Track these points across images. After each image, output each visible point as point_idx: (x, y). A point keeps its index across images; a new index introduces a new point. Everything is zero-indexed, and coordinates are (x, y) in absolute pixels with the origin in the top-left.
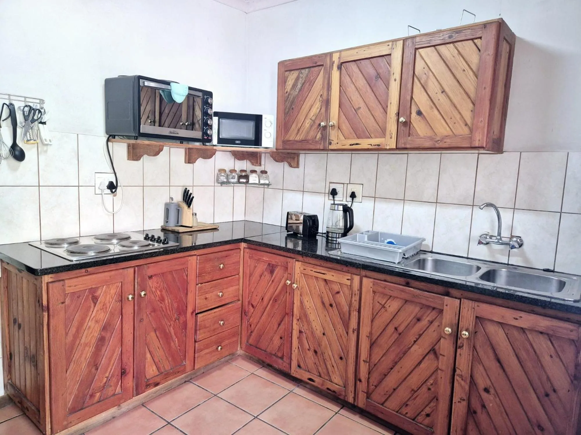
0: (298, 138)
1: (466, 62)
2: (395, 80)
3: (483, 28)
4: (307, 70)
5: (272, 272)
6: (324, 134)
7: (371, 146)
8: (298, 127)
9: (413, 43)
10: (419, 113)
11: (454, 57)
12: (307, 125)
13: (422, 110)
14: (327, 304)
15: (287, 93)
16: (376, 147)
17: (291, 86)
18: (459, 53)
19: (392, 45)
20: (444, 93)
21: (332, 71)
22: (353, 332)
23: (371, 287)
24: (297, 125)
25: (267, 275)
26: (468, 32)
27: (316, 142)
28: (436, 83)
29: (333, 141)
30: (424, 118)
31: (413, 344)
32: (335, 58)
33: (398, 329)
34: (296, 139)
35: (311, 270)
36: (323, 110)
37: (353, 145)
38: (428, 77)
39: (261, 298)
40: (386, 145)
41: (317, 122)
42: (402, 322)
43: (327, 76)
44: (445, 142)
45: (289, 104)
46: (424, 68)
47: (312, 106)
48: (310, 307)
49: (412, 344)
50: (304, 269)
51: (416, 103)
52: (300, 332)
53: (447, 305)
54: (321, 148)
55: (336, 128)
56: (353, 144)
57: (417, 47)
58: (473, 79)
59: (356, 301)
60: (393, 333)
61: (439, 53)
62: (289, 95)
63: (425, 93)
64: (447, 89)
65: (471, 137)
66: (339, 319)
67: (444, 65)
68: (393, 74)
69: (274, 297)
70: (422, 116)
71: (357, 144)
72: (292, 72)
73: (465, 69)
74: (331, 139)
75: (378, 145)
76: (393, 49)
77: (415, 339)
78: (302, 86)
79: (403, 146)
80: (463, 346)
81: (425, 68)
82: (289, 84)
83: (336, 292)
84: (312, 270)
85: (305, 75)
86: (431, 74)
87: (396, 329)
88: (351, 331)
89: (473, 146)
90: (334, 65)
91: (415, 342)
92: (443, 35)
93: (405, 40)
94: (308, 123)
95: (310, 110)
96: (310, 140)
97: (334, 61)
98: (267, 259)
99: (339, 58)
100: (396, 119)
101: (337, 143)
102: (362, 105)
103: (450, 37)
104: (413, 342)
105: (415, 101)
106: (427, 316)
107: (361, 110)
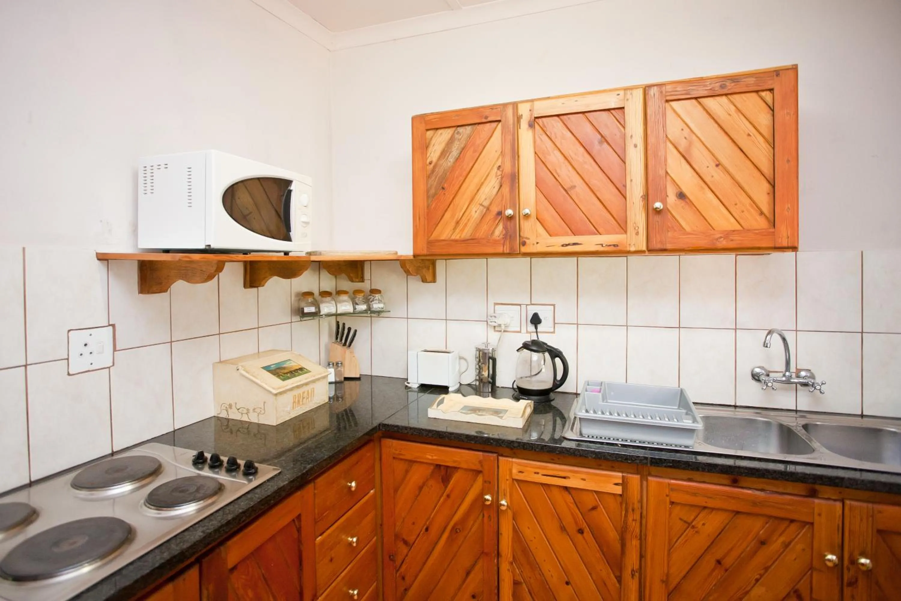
0: (456, 236)
1: (750, 123)
2: (636, 146)
3: (775, 76)
4: (469, 128)
5: (446, 480)
6: (509, 227)
7: (602, 246)
8: (456, 217)
9: (661, 92)
10: (681, 196)
11: (730, 115)
12: (475, 213)
13: (685, 190)
14: (572, 529)
15: (430, 163)
16: (612, 249)
17: (438, 154)
18: (738, 110)
19: (625, 94)
20: (720, 167)
21: (519, 130)
22: (633, 576)
23: (667, 496)
24: (453, 216)
25: (434, 486)
26: (752, 80)
27: (496, 242)
28: (706, 152)
29: (529, 239)
30: (691, 203)
31: (755, 584)
32: (524, 110)
33: (722, 563)
34: (453, 237)
35: (535, 473)
36: (506, 189)
37: (567, 245)
38: (690, 144)
39: (425, 527)
40: (630, 245)
41: (495, 209)
42: (731, 550)
43: (509, 138)
44: (732, 240)
45: (436, 181)
46: (682, 130)
47: (482, 184)
48: (535, 538)
49: (752, 584)
50: (520, 472)
51: (674, 181)
52: (516, 583)
53: (820, 515)
54: (505, 252)
55: (533, 219)
56: (567, 243)
57: (668, 98)
58: (766, 148)
59: (636, 520)
60: (713, 570)
61: (705, 109)
62: (435, 167)
63: (688, 167)
64: (724, 161)
65: (774, 232)
66: (599, 555)
67: (716, 125)
68: (632, 136)
69: (452, 524)
70: (687, 200)
71: (574, 244)
72: (440, 131)
73: (750, 133)
74: (525, 236)
75: (614, 245)
76: (628, 100)
77: (758, 577)
78: (461, 153)
79: (659, 246)
80: (857, 581)
81: (684, 130)
82: (435, 150)
83: (591, 507)
84: (538, 473)
85: (465, 136)
86: (694, 137)
87: (719, 562)
88: (627, 574)
89: (777, 246)
90: (522, 120)
91: (757, 580)
92: (710, 84)
93: (646, 89)
94: (476, 212)
95: (478, 190)
96: (483, 239)
97: (522, 115)
98: (435, 458)
99: (530, 110)
100: (642, 204)
101: (537, 243)
102: (578, 181)
103: (722, 87)
104: (754, 582)
105: (672, 178)
106: (781, 535)
107: (577, 189)
